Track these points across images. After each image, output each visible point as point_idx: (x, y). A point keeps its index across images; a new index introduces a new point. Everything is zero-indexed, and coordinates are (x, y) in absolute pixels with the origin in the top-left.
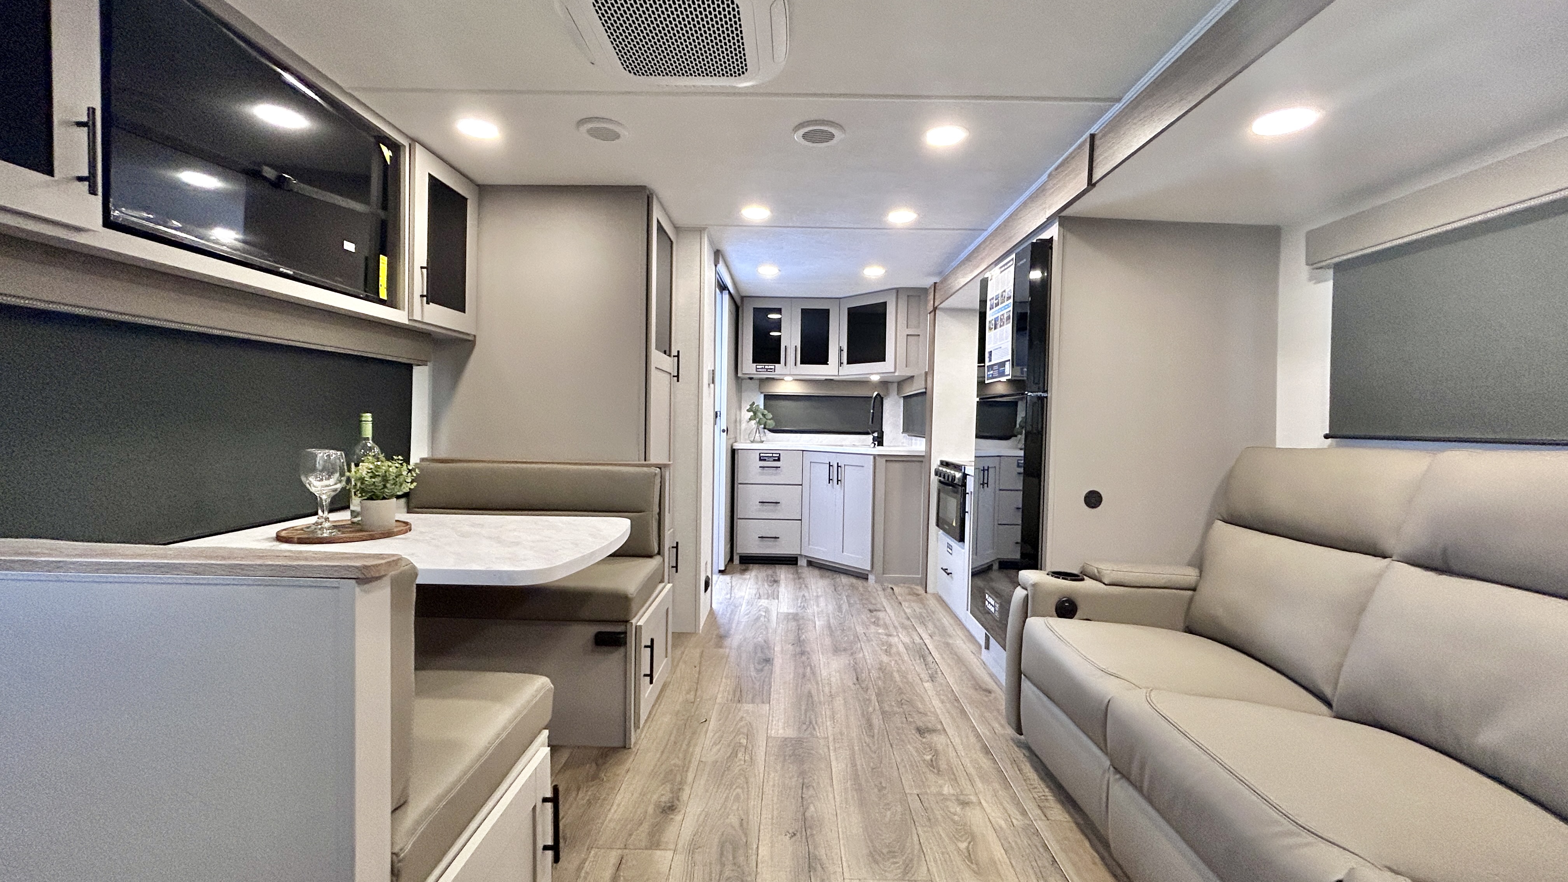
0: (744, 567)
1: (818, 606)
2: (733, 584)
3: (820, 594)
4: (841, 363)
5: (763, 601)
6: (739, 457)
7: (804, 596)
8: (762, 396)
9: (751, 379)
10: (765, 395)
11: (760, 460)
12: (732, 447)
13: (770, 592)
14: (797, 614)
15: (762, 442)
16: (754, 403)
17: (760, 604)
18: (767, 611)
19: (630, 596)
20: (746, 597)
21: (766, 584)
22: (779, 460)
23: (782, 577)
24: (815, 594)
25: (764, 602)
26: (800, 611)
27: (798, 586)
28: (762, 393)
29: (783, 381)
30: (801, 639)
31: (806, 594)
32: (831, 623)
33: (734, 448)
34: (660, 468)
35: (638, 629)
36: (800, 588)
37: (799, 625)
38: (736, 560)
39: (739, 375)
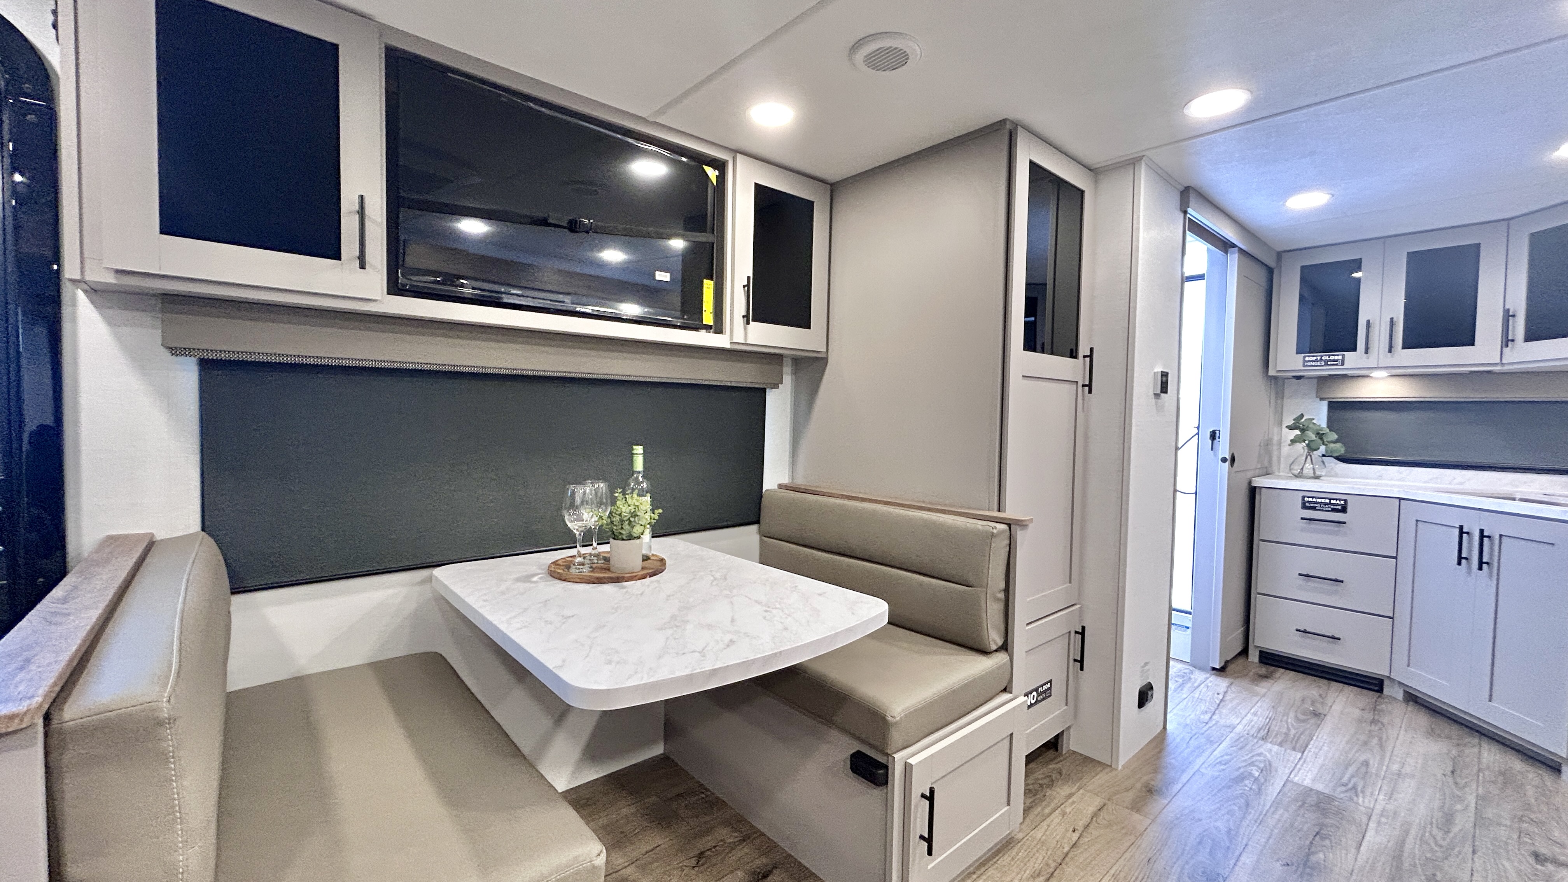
0: (1263, 670)
1: (1390, 796)
2: (1228, 697)
3: (1408, 769)
4: (1507, 341)
5: (1269, 746)
6: (1262, 500)
7: (1366, 764)
8: (1324, 406)
9: (1299, 378)
10: (1330, 403)
11: (1304, 507)
12: (1250, 482)
13: (1293, 732)
14: (1330, 799)
15: (1317, 477)
16: (1302, 416)
17: (1261, 750)
18: (1268, 769)
19: (890, 719)
20: (1239, 728)
21: (1292, 715)
22: (1344, 510)
23: (1337, 708)
24: (1395, 767)
25: (1269, 750)
26: (1339, 793)
27: (1363, 738)
28: (1322, 399)
29: (1367, 380)
30: (1313, 858)
31: (1374, 763)
32: (1408, 847)
33: (1254, 484)
34: (1009, 525)
35: (908, 768)
36: (1366, 743)
37: (1322, 826)
38: (1254, 656)
39: (1272, 372)
